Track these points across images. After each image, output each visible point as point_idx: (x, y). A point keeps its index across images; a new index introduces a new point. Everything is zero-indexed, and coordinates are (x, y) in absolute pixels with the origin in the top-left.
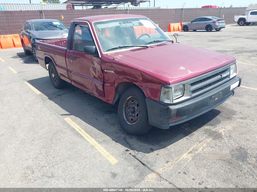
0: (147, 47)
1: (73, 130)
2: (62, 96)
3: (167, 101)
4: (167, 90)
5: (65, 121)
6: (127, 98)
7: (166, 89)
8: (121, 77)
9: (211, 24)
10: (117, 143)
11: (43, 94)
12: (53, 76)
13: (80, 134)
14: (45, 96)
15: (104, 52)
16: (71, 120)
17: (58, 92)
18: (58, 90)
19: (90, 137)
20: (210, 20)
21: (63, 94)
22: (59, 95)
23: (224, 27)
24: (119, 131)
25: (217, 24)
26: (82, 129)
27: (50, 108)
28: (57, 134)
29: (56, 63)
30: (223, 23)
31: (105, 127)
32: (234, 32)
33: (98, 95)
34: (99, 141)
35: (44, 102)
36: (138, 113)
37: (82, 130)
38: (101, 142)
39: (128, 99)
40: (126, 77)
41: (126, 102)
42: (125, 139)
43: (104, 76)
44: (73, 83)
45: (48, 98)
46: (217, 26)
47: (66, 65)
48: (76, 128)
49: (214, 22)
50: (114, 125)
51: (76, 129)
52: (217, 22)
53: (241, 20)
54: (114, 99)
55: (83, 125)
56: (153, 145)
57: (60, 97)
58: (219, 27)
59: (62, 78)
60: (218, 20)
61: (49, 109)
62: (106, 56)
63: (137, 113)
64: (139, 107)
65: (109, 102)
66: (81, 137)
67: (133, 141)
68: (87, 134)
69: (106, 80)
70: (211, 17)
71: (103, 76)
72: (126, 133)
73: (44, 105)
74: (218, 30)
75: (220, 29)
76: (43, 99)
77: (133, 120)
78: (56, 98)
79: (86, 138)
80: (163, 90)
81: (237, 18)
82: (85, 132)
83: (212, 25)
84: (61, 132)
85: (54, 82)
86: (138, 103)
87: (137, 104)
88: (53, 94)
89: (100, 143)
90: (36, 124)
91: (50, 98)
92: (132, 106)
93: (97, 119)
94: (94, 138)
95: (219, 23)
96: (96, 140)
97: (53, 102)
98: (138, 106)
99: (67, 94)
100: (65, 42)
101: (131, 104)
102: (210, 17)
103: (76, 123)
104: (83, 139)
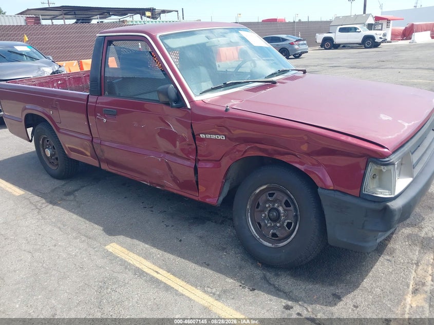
0: (274, 83)
1: (139, 273)
2: (77, 194)
3: (382, 194)
4: (384, 169)
5: (111, 253)
6: (256, 190)
7: (382, 167)
8: (243, 147)
9: (287, 47)
10: (256, 291)
11: (29, 194)
12: (48, 152)
13: (161, 282)
14: (37, 198)
15: (196, 95)
16: (124, 250)
17: (63, 185)
18: (63, 182)
19: (189, 287)
20: (284, 40)
21: (77, 190)
22: (68, 194)
23: (307, 52)
24: (243, 262)
25: (296, 47)
26: (160, 267)
27: (59, 225)
28: (107, 288)
29: (59, 125)
30: (305, 46)
31: (208, 256)
32: (324, 59)
33: (178, 188)
34: (214, 294)
35: (39, 212)
36: (289, 221)
37: (160, 271)
38: (219, 296)
39: (258, 191)
40: (256, 146)
41: (252, 198)
42: (265, 278)
43: (197, 148)
44: (104, 166)
45: (47, 202)
46: (296, 50)
47: (88, 130)
48: (143, 267)
49: (292, 44)
50: (224, 249)
51: (146, 270)
52: (296, 43)
53: (326, 40)
54: (220, 193)
55: (158, 258)
56: (331, 285)
57: (72, 197)
58: (300, 52)
59: (74, 156)
60: (297, 41)
61: (59, 228)
62: (203, 105)
63: (287, 221)
64: (292, 208)
65: (207, 200)
66: (168, 288)
67: (285, 281)
68: (177, 279)
69: (201, 156)
70: (286, 35)
71: (194, 146)
72: (260, 265)
73: (43, 218)
74: (298, 56)
75: (300, 55)
76: (35, 206)
77: (278, 237)
78: (65, 200)
79: (180, 290)
80: (372, 169)
81: (320, 38)
82: (169, 274)
83: (289, 49)
84: (114, 283)
85: (50, 166)
86: (286, 198)
87: (284, 201)
88: (53, 191)
89: (219, 298)
90: (43, 269)
91: (53, 202)
92: (269, 207)
93: (181, 241)
94: (199, 288)
95: (299, 45)
96: (205, 292)
97: (62, 210)
98: (287, 204)
99: (84, 188)
100: (59, 82)
101: (267, 201)
102: (284, 36)
103: (139, 254)
104: (176, 295)
